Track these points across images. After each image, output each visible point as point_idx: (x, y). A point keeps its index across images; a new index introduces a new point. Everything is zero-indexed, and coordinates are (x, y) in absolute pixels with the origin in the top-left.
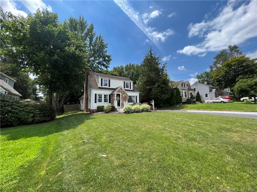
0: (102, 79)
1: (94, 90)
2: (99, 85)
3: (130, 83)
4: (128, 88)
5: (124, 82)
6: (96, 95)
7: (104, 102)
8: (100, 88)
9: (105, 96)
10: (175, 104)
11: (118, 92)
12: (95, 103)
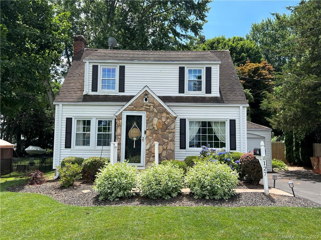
1: (64, 107)
4: (200, 89)
8: (87, 99)
11: (135, 107)
12: (65, 147)
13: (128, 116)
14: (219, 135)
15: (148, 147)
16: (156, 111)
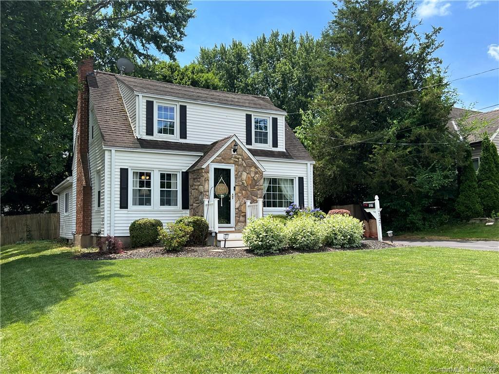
0: (150, 105)
1: (118, 154)
2: (140, 132)
3: (275, 121)
4: (266, 142)
5: (249, 118)
6: (124, 173)
7: (162, 203)
8: (144, 144)
9: (166, 178)
10: (477, 214)
11: (223, 159)
12: (121, 207)
15: (237, 206)
16: (244, 164)
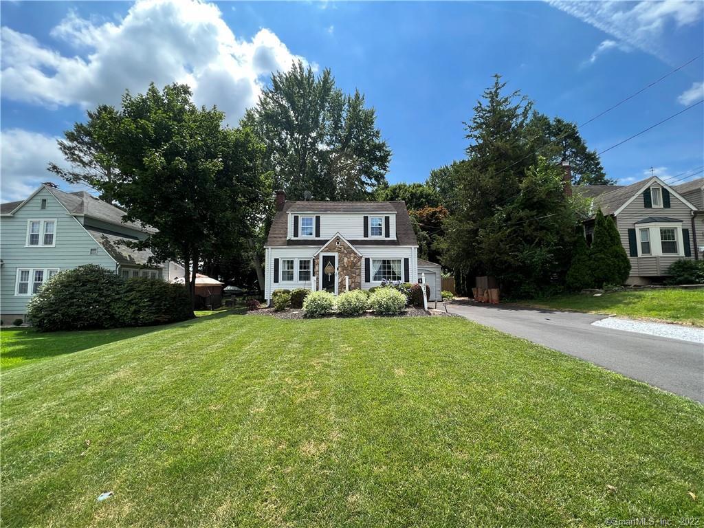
0: (296, 219)
1: (273, 250)
8: (291, 243)
9: (303, 263)
11: (330, 249)
12: (275, 282)
13: (324, 257)
14: (396, 271)
15: (340, 280)
16: (346, 252)
